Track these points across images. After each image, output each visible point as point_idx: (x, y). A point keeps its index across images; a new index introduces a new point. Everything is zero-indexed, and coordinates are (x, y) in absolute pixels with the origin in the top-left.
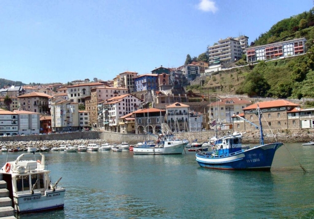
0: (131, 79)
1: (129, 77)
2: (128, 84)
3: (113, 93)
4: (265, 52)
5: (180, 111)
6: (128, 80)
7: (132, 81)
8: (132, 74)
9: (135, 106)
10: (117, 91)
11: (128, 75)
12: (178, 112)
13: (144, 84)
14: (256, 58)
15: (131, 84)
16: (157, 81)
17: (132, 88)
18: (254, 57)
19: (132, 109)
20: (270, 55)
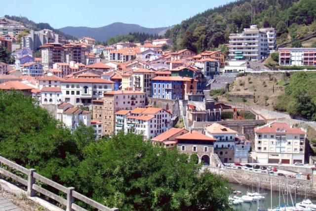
0: (148, 80)
1: (147, 78)
2: (145, 86)
3: (130, 98)
4: (303, 57)
5: (227, 137)
6: (145, 81)
7: (149, 82)
8: (149, 74)
9: (166, 123)
10: (135, 96)
11: (145, 75)
12: (225, 138)
13: (168, 91)
14: (291, 61)
15: (148, 86)
16: (183, 87)
17: (149, 91)
18: (288, 61)
19: (163, 126)
20: (308, 61)
